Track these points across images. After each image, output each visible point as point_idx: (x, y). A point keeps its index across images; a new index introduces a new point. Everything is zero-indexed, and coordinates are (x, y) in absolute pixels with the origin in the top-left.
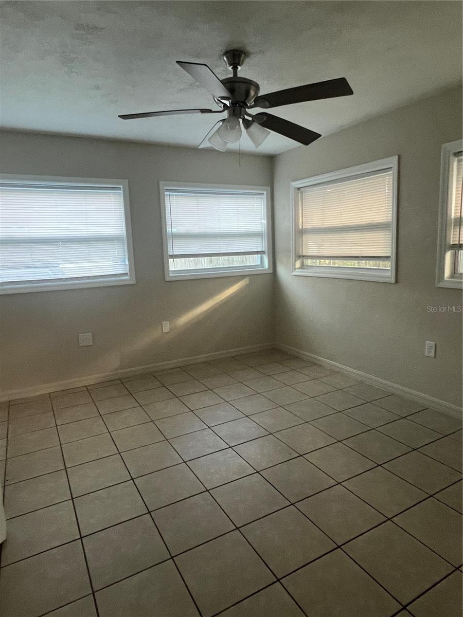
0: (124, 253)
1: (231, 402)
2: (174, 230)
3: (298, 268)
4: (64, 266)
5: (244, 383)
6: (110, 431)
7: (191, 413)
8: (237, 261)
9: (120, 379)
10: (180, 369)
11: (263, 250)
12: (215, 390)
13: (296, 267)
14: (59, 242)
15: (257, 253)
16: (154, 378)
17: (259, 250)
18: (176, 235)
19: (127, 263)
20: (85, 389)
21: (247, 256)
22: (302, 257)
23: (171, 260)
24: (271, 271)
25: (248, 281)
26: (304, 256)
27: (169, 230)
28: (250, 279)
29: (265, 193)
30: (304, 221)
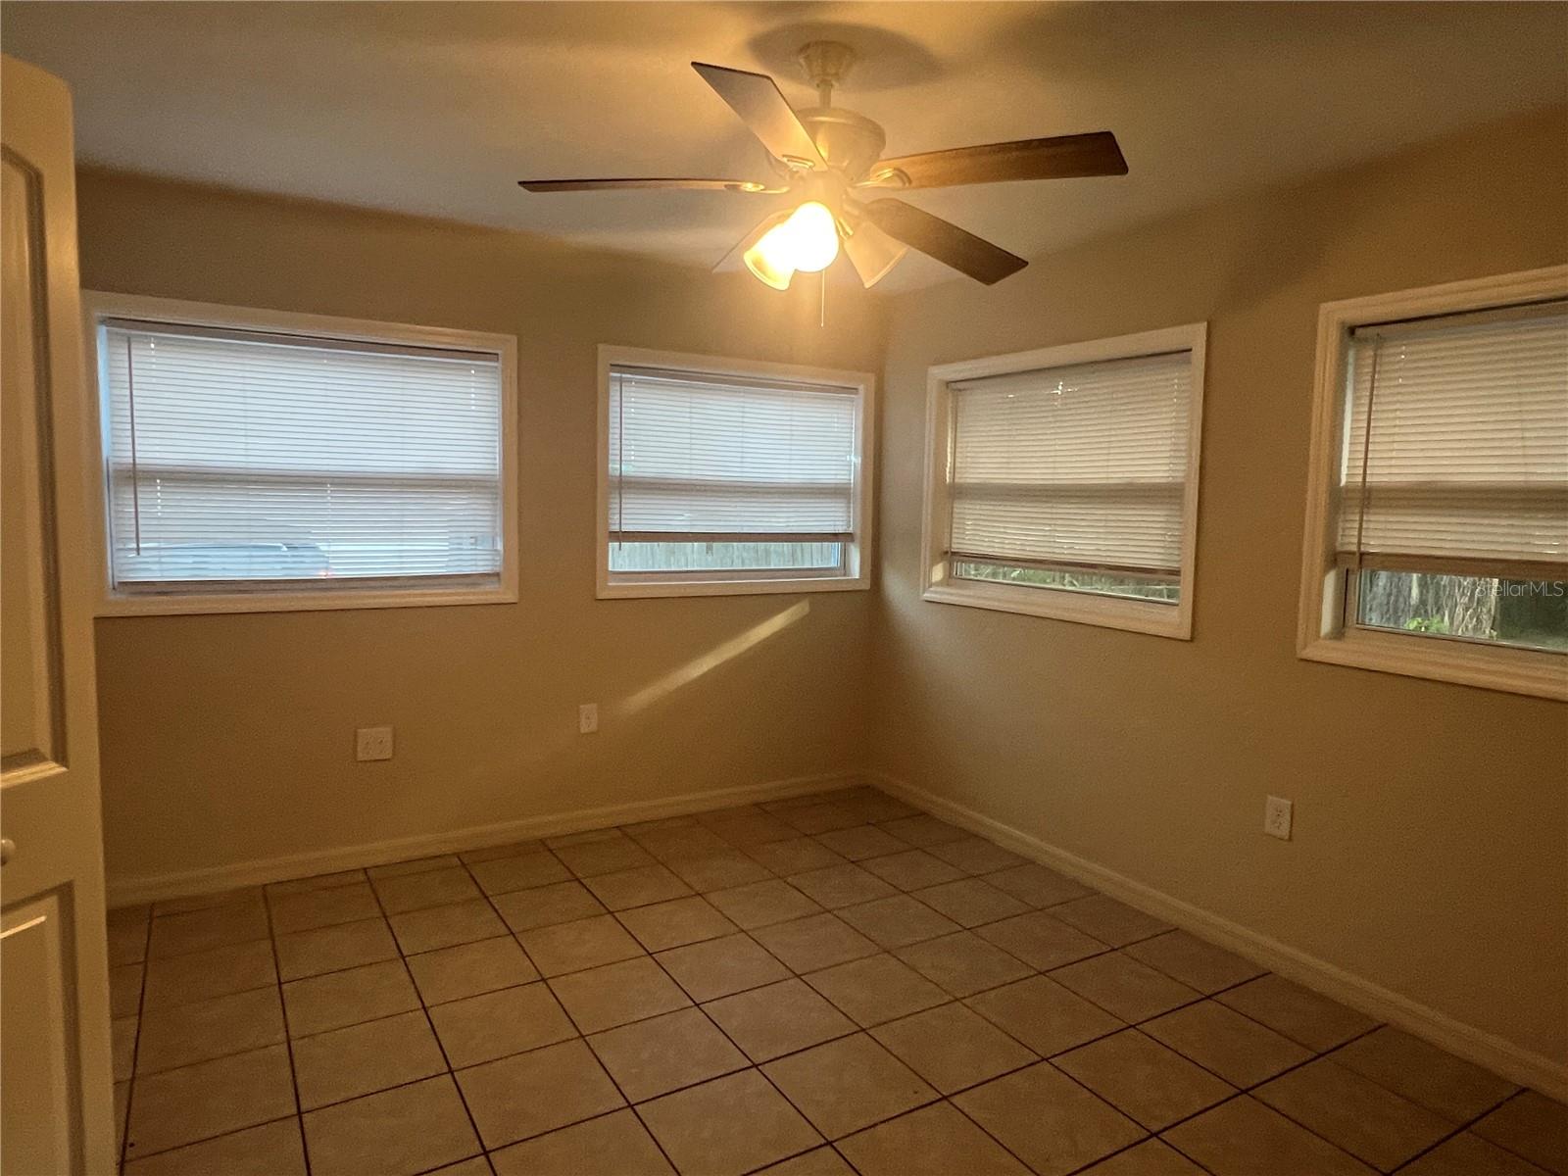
0: (495, 521)
1: (755, 935)
2: (628, 470)
3: (938, 584)
4: (333, 548)
5: (789, 880)
6: (427, 1004)
7: (649, 960)
8: (779, 557)
9: (458, 855)
10: (619, 833)
11: (851, 530)
12: (713, 897)
13: (933, 581)
14: (326, 484)
15: (834, 537)
16: (548, 853)
17: (840, 530)
18: (631, 483)
19: (500, 546)
20: (361, 877)
21: (806, 545)
22: (951, 556)
23: (613, 545)
24: (866, 586)
25: (807, 609)
26: (954, 553)
27: (614, 467)
28: (811, 603)
29: (861, 387)
30: (958, 465)
